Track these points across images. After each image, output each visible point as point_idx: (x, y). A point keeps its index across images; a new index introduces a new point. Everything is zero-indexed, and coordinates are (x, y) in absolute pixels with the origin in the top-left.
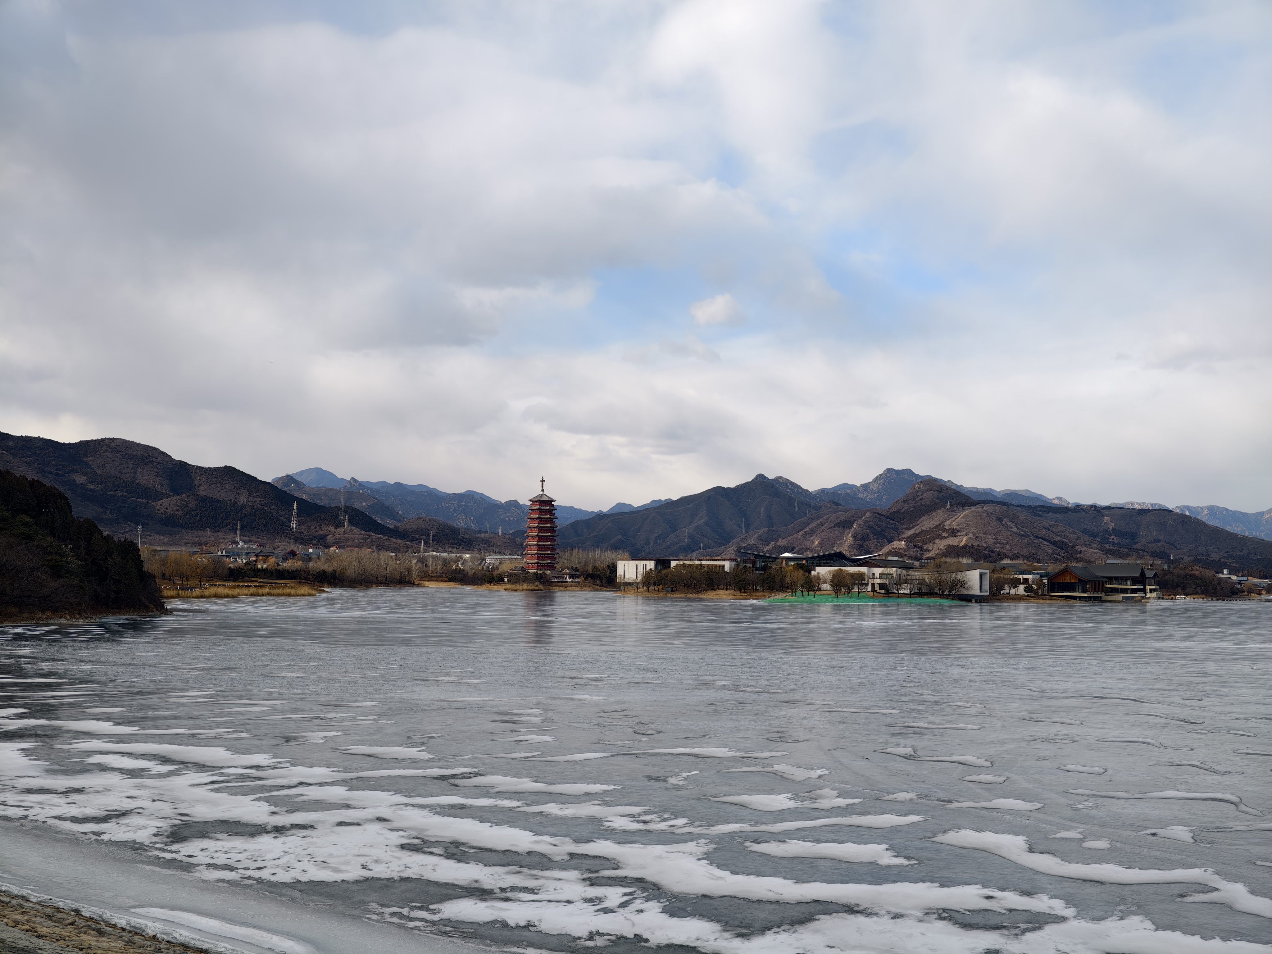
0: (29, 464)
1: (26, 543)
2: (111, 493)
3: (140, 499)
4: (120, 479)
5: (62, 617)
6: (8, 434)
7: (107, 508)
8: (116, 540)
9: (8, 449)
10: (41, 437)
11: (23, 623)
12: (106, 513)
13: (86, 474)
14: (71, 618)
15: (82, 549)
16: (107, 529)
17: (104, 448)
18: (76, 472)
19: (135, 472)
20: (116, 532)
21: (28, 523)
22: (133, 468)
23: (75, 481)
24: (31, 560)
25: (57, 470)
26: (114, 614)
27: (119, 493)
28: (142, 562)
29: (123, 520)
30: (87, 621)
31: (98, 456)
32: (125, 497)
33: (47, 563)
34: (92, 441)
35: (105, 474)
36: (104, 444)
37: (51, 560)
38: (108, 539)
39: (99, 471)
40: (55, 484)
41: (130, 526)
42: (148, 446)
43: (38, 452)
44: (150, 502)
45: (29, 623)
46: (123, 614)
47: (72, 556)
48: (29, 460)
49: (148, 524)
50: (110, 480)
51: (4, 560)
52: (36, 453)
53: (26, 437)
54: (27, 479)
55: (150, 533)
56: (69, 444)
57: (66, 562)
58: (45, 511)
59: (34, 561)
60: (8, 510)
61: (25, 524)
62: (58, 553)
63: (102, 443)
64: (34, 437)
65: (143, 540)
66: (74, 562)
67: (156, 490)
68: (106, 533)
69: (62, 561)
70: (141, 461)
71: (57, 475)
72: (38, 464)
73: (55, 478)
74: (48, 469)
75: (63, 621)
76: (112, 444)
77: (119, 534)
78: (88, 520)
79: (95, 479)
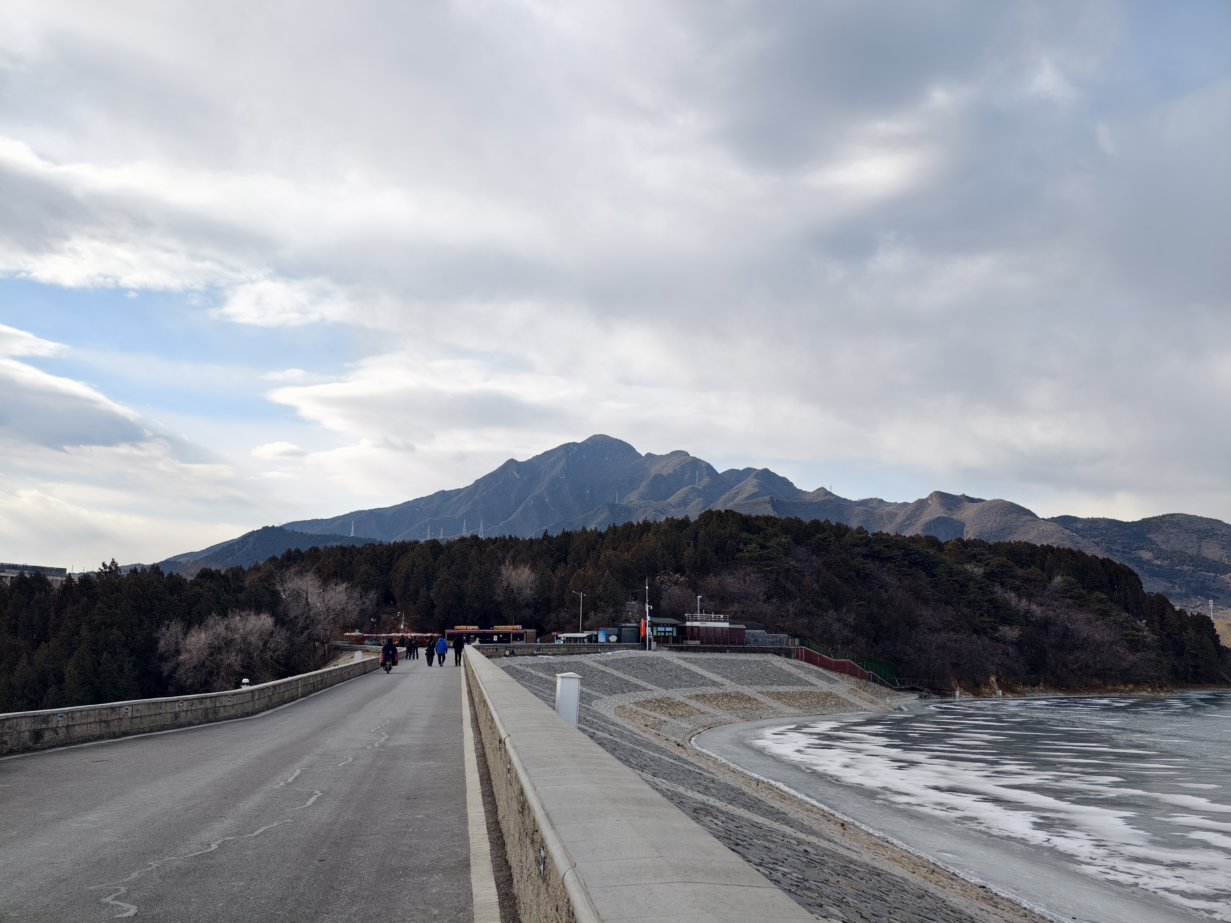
0: (1097, 544)
1: (1103, 619)
2: (1177, 568)
3: (1208, 572)
4: (1185, 553)
5: (1144, 690)
6: (1075, 517)
7: (1176, 583)
8: (1189, 614)
9: (1077, 531)
10: (1106, 517)
11: (1108, 695)
12: (1175, 587)
13: (1152, 550)
14: (1152, 691)
15: (1155, 623)
16: (1177, 604)
17: (1166, 524)
18: (1141, 549)
19: (1200, 547)
20: (1187, 606)
21: (1103, 599)
22: (1197, 542)
23: (1141, 558)
24: (1110, 634)
25: (1123, 548)
26: (1194, 689)
27: (1186, 568)
28: (1218, 636)
29: (1193, 595)
30: (1169, 695)
31: (1161, 532)
32: (1192, 572)
33: (1124, 638)
34: (1154, 518)
35: (1169, 549)
36: (1166, 520)
37: (1128, 635)
38: (1181, 613)
39: (1163, 547)
40: (1123, 562)
41: (1200, 600)
42: (1211, 519)
43: (1104, 532)
44: (1218, 575)
45: (1113, 694)
46: (1203, 689)
47: (1147, 631)
48: (1097, 540)
49: (1218, 598)
50: (1175, 555)
51: (1086, 635)
52: (1103, 533)
53: (1093, 518)
54: (1098, 558)
55: (1221, 607)
56: (1133, 522)
57: (1142, 636)
58: (1117, 587)
59: (1112, 635)
60: (1083, 588)
61: (1100, 601)
62: (1133, 628)
63: (1163, 519)
64: (1100, 519)
65: (1216, 613)
66: (1150, 637)
67: (1223, 563)
68: (1177, 608)
69: (1138, 636)
70: (1205, 534)
71: (1124, 552)
72: (1106, 543)
73: (1122, 556)
74: (1115, 547)
75: (1144, 693)
76: (1174, 520)
77: (1190, 608)
78: (1158, 595)
79: (1161, 555)
